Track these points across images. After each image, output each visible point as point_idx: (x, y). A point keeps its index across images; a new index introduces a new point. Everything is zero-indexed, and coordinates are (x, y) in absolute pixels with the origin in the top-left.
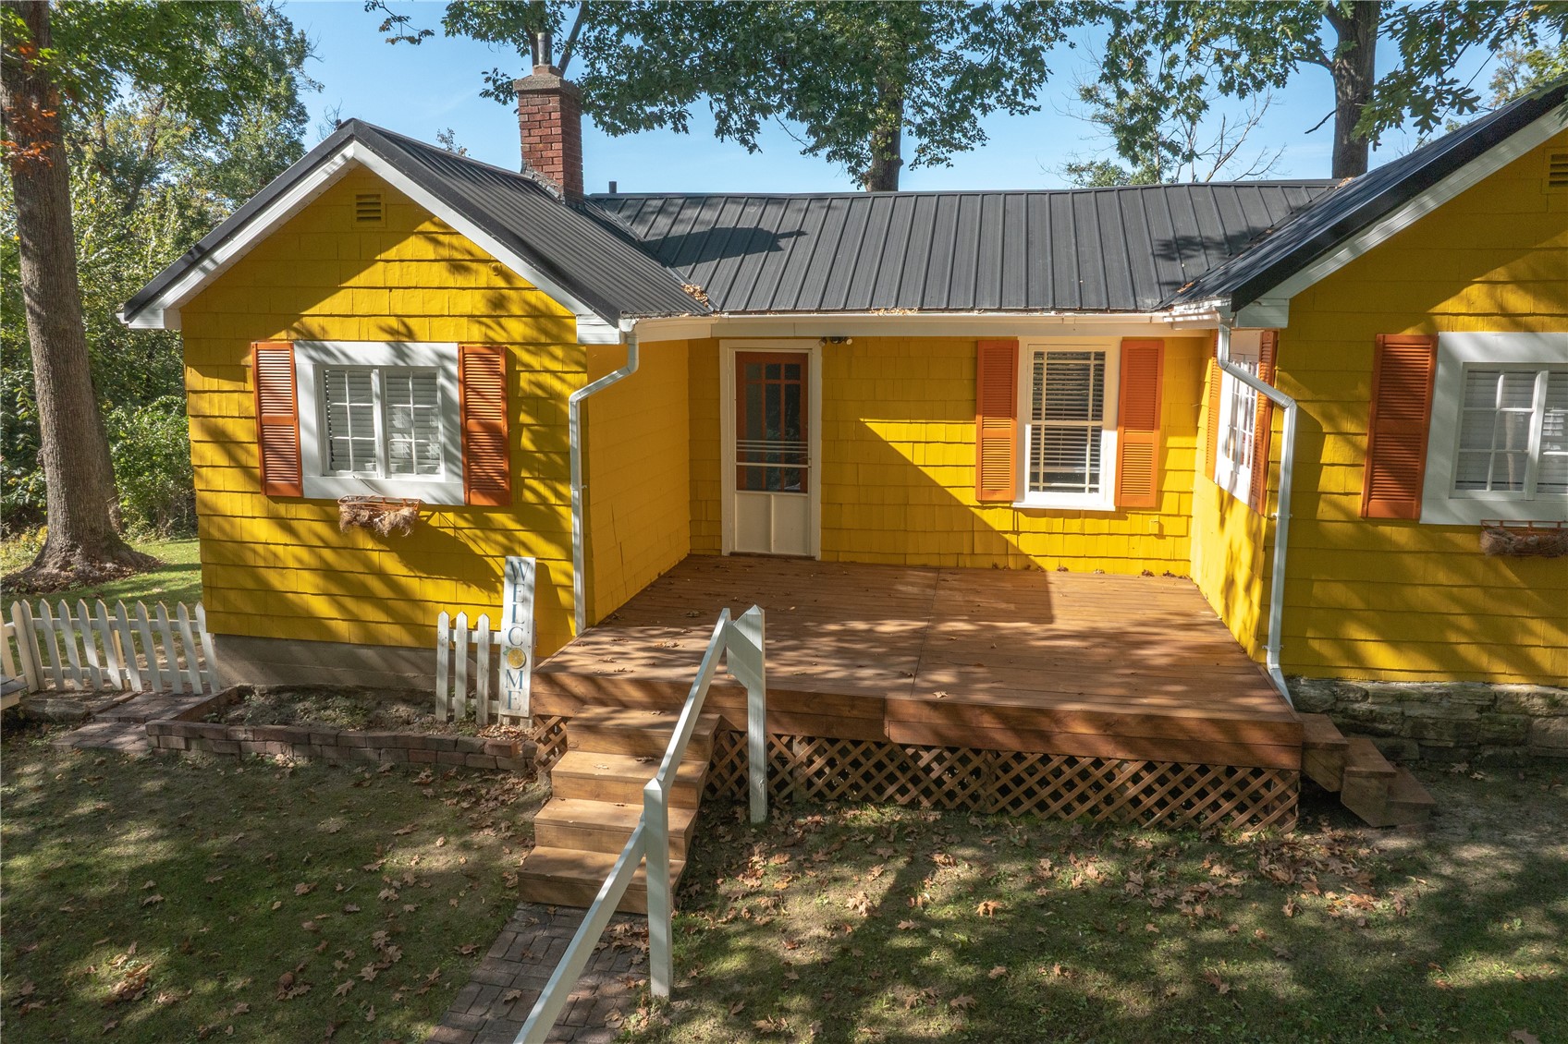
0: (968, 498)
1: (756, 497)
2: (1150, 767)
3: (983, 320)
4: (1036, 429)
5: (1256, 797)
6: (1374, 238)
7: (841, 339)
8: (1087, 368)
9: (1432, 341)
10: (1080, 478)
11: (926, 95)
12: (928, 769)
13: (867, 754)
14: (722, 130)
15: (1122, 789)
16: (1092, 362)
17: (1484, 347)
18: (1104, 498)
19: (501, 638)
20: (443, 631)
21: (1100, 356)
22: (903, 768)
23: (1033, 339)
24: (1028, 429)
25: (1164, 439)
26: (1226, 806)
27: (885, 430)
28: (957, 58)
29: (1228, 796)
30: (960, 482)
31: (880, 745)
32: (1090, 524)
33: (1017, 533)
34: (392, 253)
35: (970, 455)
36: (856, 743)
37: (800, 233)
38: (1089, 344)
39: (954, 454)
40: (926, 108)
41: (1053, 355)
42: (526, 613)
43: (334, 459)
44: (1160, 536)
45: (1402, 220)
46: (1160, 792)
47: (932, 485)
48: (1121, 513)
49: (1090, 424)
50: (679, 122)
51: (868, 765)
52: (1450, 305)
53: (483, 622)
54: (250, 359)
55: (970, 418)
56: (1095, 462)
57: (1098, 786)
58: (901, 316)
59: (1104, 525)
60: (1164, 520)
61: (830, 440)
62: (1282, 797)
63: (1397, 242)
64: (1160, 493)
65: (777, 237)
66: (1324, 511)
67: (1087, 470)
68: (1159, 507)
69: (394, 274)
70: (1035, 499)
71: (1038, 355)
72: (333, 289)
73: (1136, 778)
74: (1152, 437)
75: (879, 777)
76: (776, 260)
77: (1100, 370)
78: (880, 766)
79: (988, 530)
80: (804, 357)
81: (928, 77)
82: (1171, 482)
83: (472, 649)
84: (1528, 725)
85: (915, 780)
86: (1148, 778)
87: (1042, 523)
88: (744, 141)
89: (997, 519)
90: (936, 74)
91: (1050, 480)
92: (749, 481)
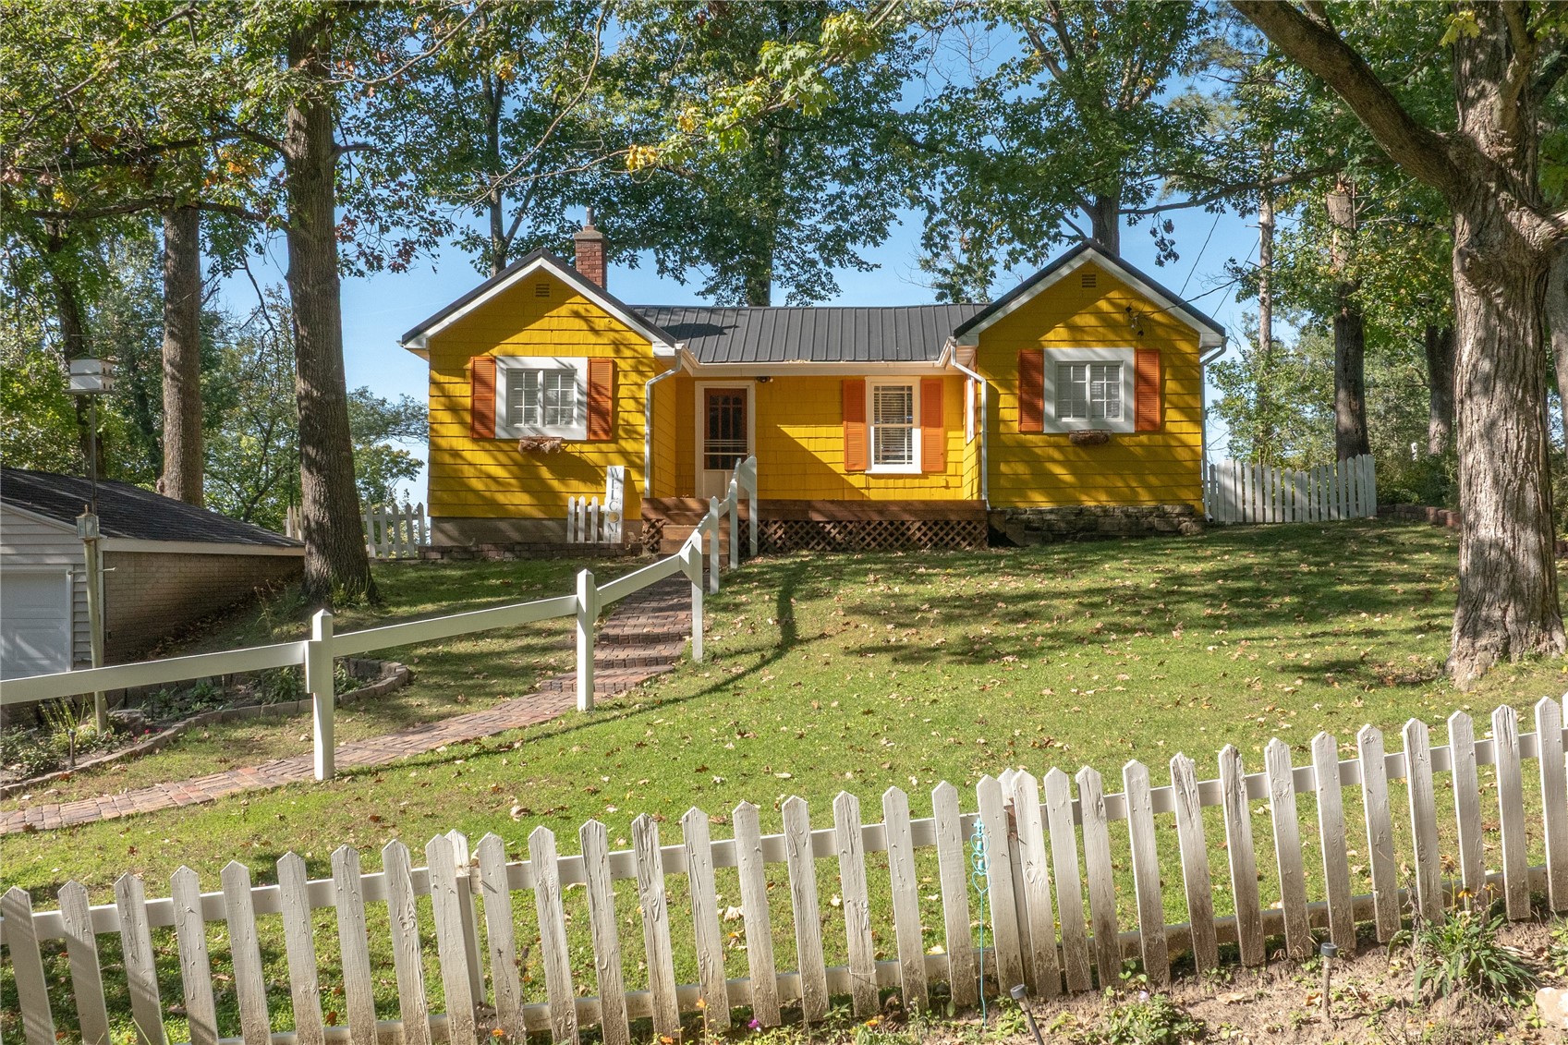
0: (840, 469)
1: (716, 473)
2: (924, 524)
3: (844, 367)
4: (877, 430)
5: (970, 534)
6: (1013, 308)
7: (767, 378)
8: (902, 395)
9: (1042, 352)
10: (903, 457)
11: (793, 256)
12: (829, 533)
13: (802, 527)
14: (662, 269)
15: (914, 534)
16: (906, 392)
17: (1063, 353)
18: (915, 467)
19: (605, 508)
20: (571, 507)
21: (910, 388)
22: (818, 533)
23: (873, 379)
24: (872, 429)
25: (946, 433)
26: (958, 539)
27: (792, 431)
28: (818, 231)
29: (958, 534)
30: (835, 460)
31: (807, 523)
32: (909, 482)
33: (868, 488)
34: (554, 313)
35: (840, 444)
36: (797, 522)
37: (735, 327)
38: (905, 382)
39: (832, 444)
40: (793, 266)
41: (884, 388)
42: (619, 495)
43: (514, 417)
44: (947, 487)
45: (1024, 299)
46: (930, 534)
47: (819, 462)
48: (925, 475)
49: (906, 425)
50: (633, 263)
51: (802, 533)
52: (1050, 336)
53: (595, 500)
54: (469, 366)
55: (837, 423)
56: (910, 449)
57: (903, 534)
58: (800, 363)
59: (917, 482)
60: (949, 479)
61: (760, 438)
62: (981, 533)
63: (1022, 307)
64: (946, 463)
65: (722, 328)
66: (1002, 428)
67: (906, 454)
68: (945, 471)
69: (555, 323)
70: (877, 469)
71: (877, 389)
72: (519, 330)
73: (919, 529)
74: (941, 430)
75: (807, 538)
76: (724, 340)
77: (910, 396)
78: (808, 533)
79: (852, 487)
80: (744, 391)
81: (795, 243)
82: (951, 457)
83: (588, 515)
84: (1096, 521)
85: (824, 538)
86: (924, 529)
87: (882, 483)
88: (677, 278)
89: (857, 481)
90: (800, 242)
91: (886, 459)
92: (712, 463)
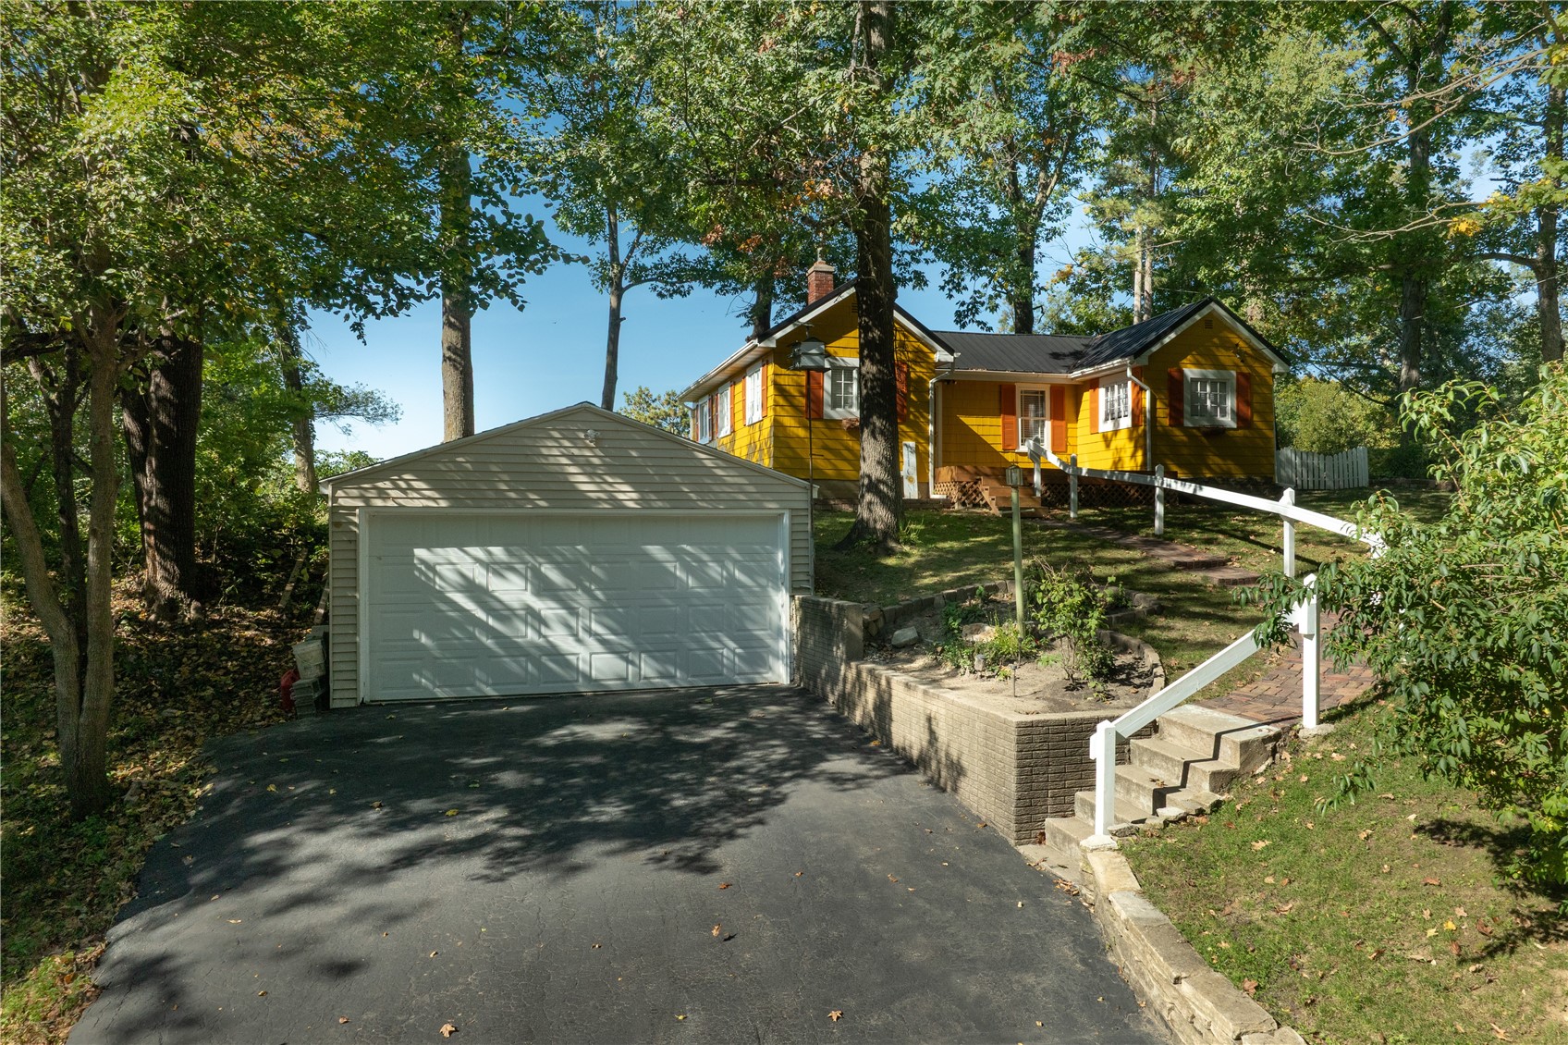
0: (999, 448)
3: (1008, 375)
6: (1167, 340)
7: (953, 382)
8: (1038, 397)
9: (1182, 372)
16: (1040, 393)
17: (1194, 373)
21: (1043, 392)
23: (1020, 384)
24: (1020, 420)
25: (1067, 425)
27: (968, 420)
30: (997, 443)
33: (1016, 462)
35: (1000, 431)
38: (1039, 387)
39: (993, 430)
41: (1027, 392)
43: (835, 404)
45: (1173, 335)
47: (986, 443)
49: (1040, 419)
52: (1186, 360)
55: (998, 415)
58: (981, 371)
63: (1172, 340)
64: (1066, 446)
66: (1159, 423)
71: (1022, 391)
72: (840, 337)
74: (1063, 423)
77: (1043, 397)
79: (1006, 461)
82: (1070, 441)
89: (1010, 457)
